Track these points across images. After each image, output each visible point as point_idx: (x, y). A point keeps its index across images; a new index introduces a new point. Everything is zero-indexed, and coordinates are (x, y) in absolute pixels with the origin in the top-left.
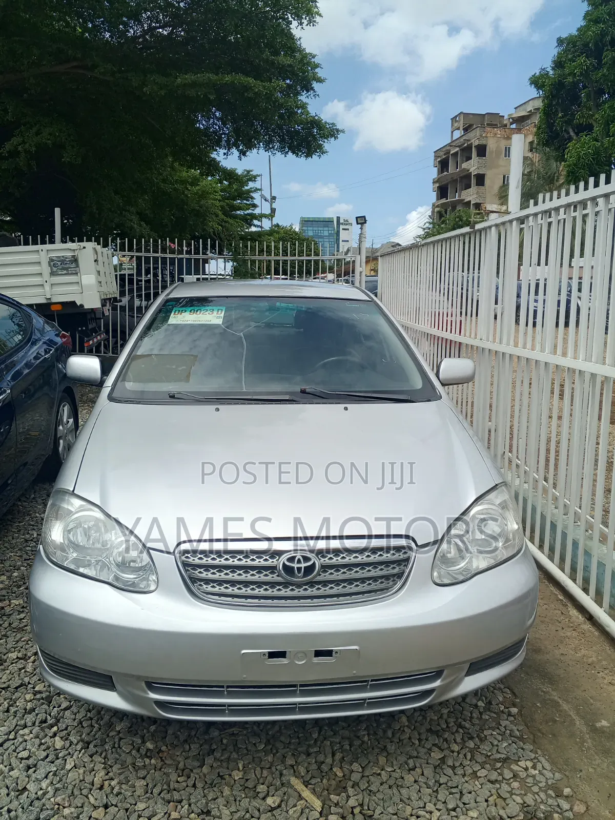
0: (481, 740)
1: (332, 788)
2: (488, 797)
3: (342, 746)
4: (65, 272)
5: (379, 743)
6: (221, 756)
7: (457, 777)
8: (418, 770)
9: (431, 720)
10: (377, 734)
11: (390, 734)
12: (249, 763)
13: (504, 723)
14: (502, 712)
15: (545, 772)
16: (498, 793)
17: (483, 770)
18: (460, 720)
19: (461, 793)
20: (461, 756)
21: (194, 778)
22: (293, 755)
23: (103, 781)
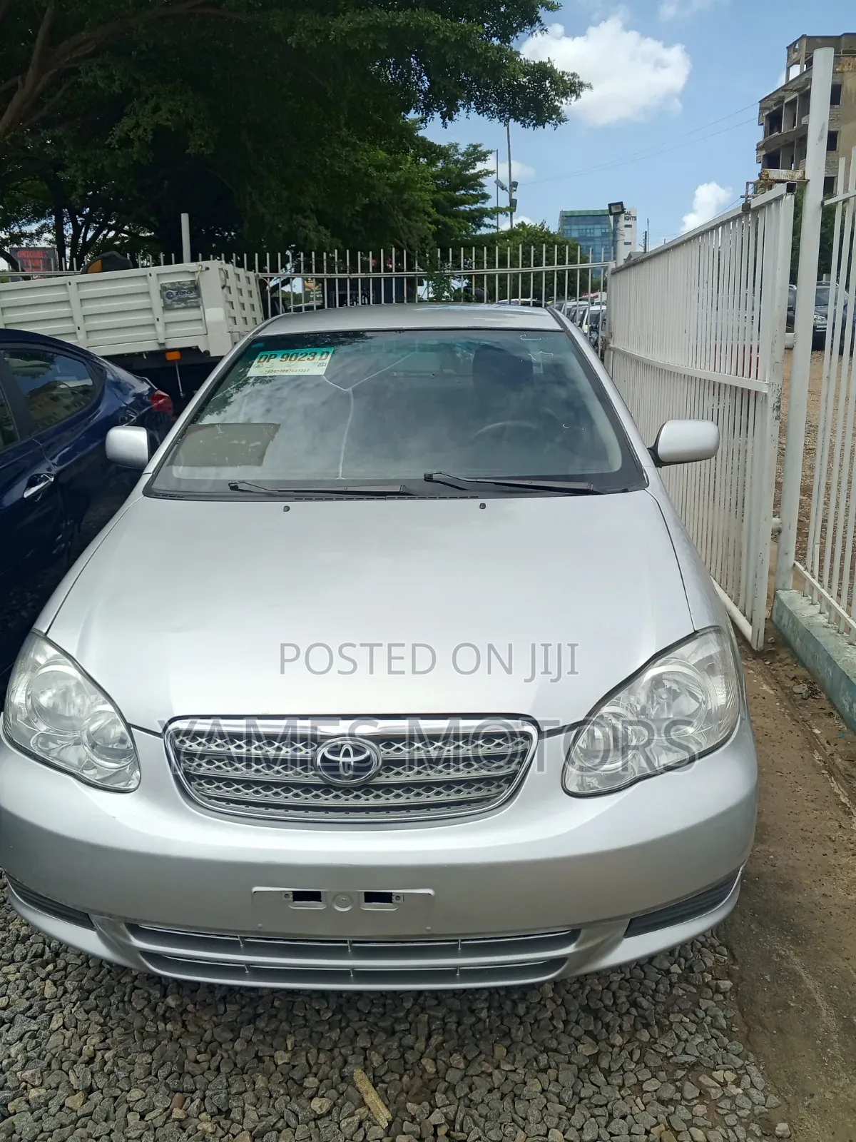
0: (663, 1030)
1: (414, 1090)
2: (652, 1127)
3: (446, 1024)
4: (183, 305)
5: (502, 1024)
6: (267, 1026)
7: (609, 1088)
8: (552, 1073)
9: (592, 990)
10: (502, 1008)
11: (521, 1009)
12: (303, 1040)
13: (705, 1004)
14: (707, 985)
15: (753, 1092)
16: (669, 1122)
17: (654, 1081)
18: (636, 994)
19: (611, 1115)
20: (625, 1054)
21: (220, 1058)
22: (370, 1032)
23: (95, 1050)
